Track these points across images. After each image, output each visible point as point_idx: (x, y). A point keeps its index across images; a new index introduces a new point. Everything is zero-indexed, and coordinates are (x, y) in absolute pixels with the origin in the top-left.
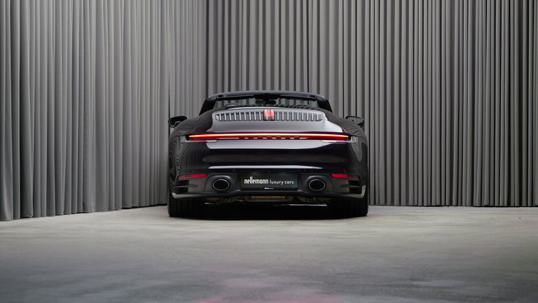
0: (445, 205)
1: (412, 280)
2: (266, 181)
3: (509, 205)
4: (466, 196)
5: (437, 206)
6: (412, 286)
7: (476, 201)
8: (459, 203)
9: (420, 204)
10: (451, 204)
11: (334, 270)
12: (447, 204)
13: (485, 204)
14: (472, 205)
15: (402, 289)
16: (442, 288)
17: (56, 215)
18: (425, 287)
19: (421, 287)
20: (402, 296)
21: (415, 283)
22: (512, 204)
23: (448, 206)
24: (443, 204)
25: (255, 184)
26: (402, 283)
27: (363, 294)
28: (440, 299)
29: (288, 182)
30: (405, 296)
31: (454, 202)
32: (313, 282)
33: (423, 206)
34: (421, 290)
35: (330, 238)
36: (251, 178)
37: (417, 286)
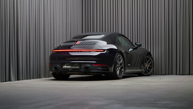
0: (167, 75)
1: (155, 101)
2: (70, 67)
3: (189, 74)
4: (174, 71)
5: (164, 75)
6: (155, 103)
7: (178, 73)
8: (172, 74)
9: (158, 74)
10: (169, 74)
11: (128, 98)
12: (168, 74)
13: (181, 74)
14: (176, 74)
15: (152, 104)
16: (166, 104)
17: (30, 79)
18: (160, 104)
19: (158, 104)
20: (152, 107)
21: (157, 102)
22: (191, 74)
23: (168, 75)
24: (166, 74)
25: (66, 68)
26: (152, 102)
27: (138, 106)
28: (166, 108)
29: (77, 67)
30: (153, 107)
31: (170, 73)
32: (120, 102)
33: (159, 75)
34: (159, 105)
35: (126, 86)
36: (65, 65)
37: (157, 103)
